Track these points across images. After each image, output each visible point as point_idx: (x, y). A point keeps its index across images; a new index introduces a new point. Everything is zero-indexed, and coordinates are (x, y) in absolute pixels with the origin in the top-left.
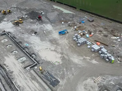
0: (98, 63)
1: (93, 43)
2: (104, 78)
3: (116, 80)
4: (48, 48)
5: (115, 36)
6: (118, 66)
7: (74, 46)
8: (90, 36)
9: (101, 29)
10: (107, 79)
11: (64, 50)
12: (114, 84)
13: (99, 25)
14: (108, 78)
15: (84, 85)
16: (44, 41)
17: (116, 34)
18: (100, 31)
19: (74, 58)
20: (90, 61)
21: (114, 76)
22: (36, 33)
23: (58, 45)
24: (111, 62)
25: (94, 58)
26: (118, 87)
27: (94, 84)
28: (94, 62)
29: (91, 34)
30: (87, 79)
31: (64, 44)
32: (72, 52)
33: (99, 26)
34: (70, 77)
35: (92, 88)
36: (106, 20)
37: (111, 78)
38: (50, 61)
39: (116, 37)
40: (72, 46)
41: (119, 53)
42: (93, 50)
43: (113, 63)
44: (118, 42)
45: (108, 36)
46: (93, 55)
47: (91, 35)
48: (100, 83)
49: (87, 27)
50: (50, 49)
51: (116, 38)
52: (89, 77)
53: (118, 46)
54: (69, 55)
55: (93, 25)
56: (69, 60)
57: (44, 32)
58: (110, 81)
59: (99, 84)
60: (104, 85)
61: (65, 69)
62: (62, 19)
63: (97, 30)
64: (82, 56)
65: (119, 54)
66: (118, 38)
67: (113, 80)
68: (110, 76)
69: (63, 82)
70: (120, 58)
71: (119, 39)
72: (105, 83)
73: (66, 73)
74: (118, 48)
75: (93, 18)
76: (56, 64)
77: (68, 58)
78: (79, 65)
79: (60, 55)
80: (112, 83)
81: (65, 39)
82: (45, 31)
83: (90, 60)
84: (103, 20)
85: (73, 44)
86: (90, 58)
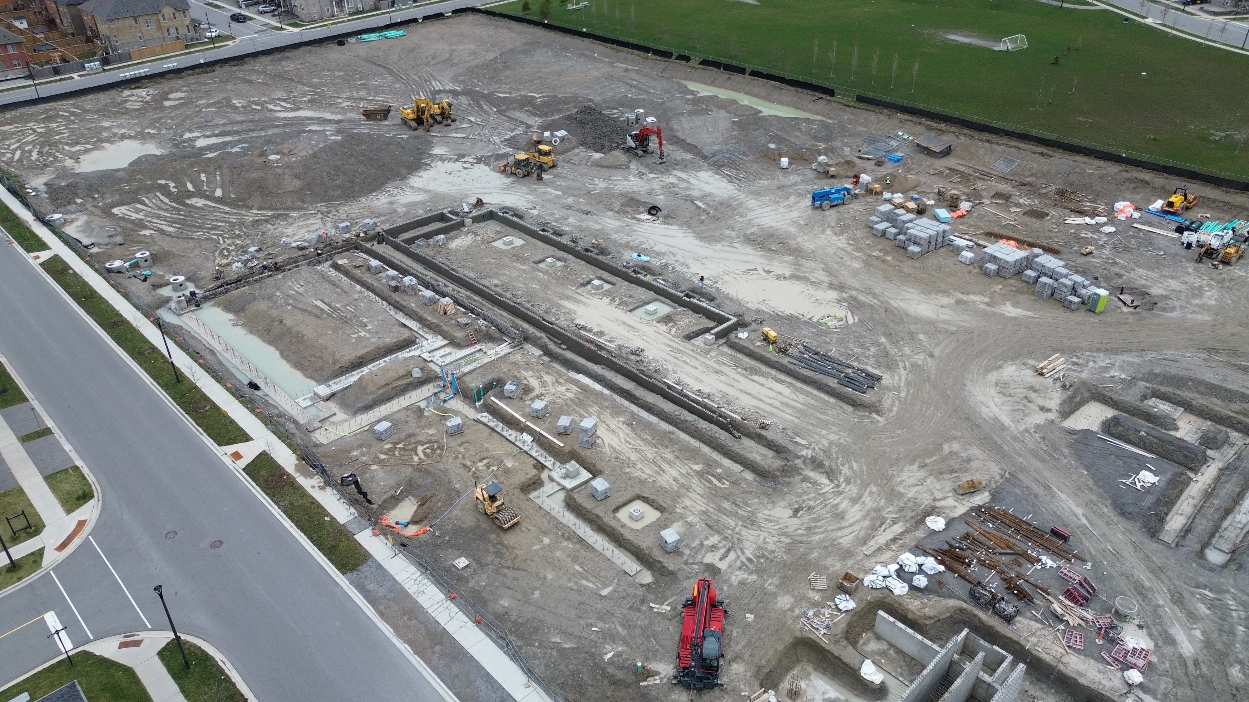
0: (1030, 314)
1: (981, 242)
2: (1075, 360)
3: (1130, 364)
4: (755, 270)
5: (1082, 213)
6: (1130, 321)
7: (889, 258)
8: (955, 215)
9: (1004, 187)
10: (1091, 364)
11: (845, 273)
12: (1123, 376)
13: (986, 170)
14: (1094, 362)
15: (997, 384)
16: (719, 242)
17: (1088, 205)
18: (998, 195)
19: (909, 299)
20: (989, 309)
21: (1122, 355)
22: (653, 210)
23: (802, 257)
24: (1091, 311)
25: (1005, 298)
26: (1147, 388)
27: (1040, 379)
28: (1009, 310)
29: (956, 207)
30: (1001, 367)
31: (831, 250)
32: (888, 279)
33: (990, 175)
34: (920, 363)
35: (1035, 391)
36: (1022, 145)
37: (1108, 361)
38: (796, 314)
39: (1092, 218)
40: (877, 258)
41: (1119, 276)
42: (992, 267)
43: (1102, 312)
44: (1105, 239)
45: (1048, 215)
46: (1000, 286)
47: (959, 213)
48: (1063, 376)
49: (923, 179)
50: (768, 272)
51: (1088, 220)
52: (1006, 361)
53: (1107, 252)
54: (877, 291)
55: (950, 169)
56: (886, 310)
57: (699, 207)
58: (1106, 369)
59: (1059, 378)
60: (1084, 383)
61: (883, 340)
62: (772, 146)
63: (984, 193)
64: (946, 293)
65: (1120, 281)
66: (1102, 220)
67: (1120, 366)
68: (1101, 355)
69: (897, 378)
70: (1130, 294)
71: (1105, 224)
72: (1085, 375)
73: (893, 351)
74: (1108, 258)
75: (945, 138)
76: (832, 323)
77: (876, 301)
78: (944, 322)
79: (833, 295)
80: (1117, 374)
81: (828, 232)
82: (701, 199)
83: (986, 304)
84: (1003, 147)
85: (880, 251)
86: (987, 300)
